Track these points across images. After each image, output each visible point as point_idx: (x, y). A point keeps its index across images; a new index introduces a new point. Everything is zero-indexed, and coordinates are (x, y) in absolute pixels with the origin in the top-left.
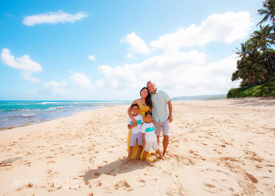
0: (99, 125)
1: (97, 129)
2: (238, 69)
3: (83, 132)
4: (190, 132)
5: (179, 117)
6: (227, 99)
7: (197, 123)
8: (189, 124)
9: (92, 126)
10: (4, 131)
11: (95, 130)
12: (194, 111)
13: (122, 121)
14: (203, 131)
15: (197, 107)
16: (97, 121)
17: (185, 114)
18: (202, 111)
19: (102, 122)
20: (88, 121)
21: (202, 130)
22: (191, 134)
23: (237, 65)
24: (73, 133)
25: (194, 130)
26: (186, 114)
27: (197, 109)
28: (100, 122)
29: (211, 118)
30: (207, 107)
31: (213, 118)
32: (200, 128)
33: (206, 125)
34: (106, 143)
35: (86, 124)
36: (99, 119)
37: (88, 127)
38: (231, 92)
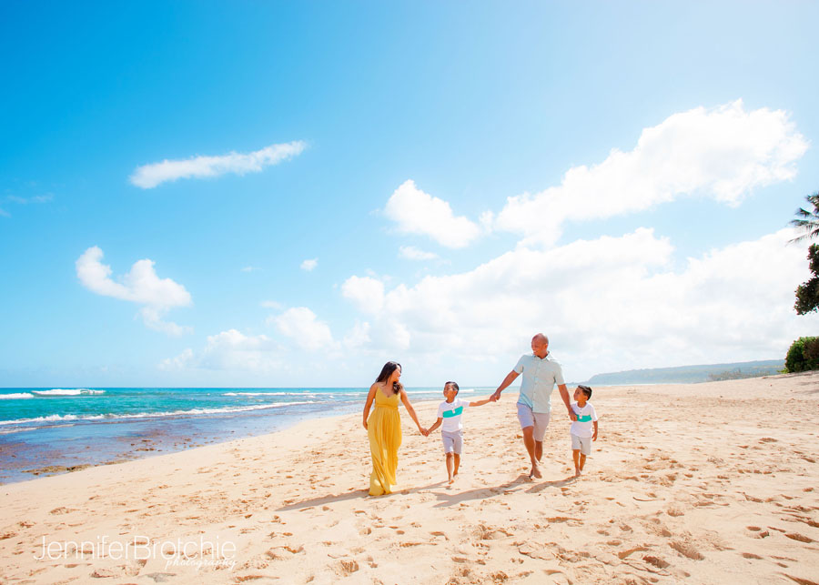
0: (340, 462)
1: (326, 478)
2: (816, 274)
3: (270, 491)
4: (696, 501)
5: (628, 435)
6: (789, 375)
7: (713, 461)
8: (681, 466)
9: (315, 466)
10: (49, 478)
11: (316, 485)
12: (683, 413)
13: (419, 451)
14: (758, 501)
15: (686, 404)
16: (340, 448)
17: (648, 423)
18: (710, 414)
19: (354, 454)
20: (310, 449)
21: (752, 494)
22: (702, 511)
23: (811, 261)
24: (235, 495)
25: (710, 491)
26: (654, 426)
27: (688, 409)
28: (346, 454)
29: (765, 440)
30: (721, 401)
31: (769, 440)
32: (733, 481)
33: (757, 472)
34: (329, 544)
35: (297, 461)
36: (346, 444)
37: (299, 468)
38: (800, 349)
